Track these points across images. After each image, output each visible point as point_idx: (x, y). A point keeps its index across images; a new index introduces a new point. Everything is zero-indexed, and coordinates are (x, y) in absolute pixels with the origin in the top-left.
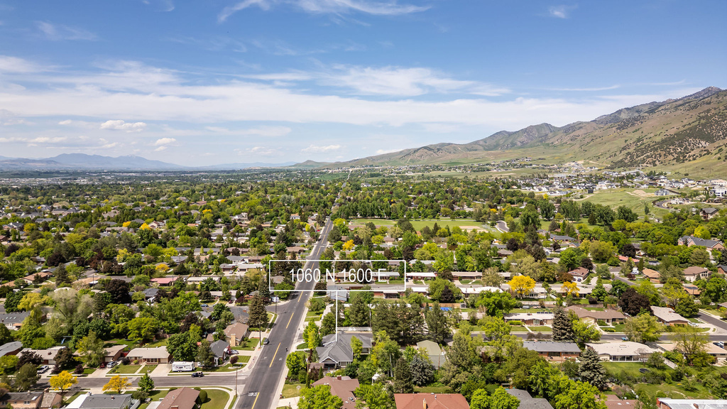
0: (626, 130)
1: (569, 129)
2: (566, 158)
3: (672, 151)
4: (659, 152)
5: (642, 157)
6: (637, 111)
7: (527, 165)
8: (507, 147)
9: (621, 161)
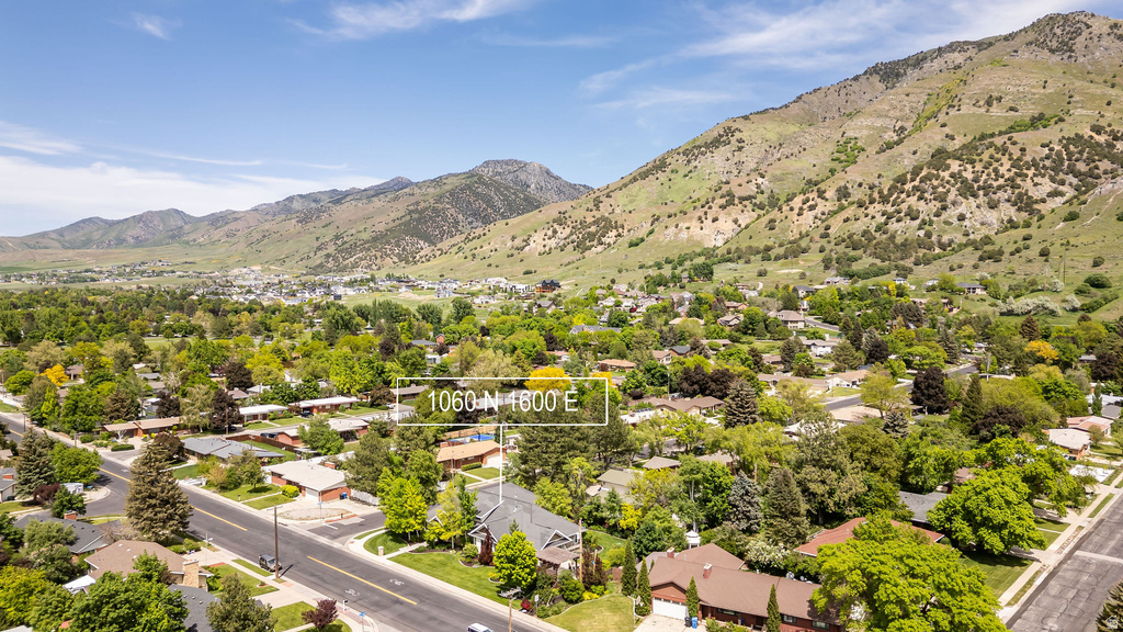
0: (312, 224)
1: (217, 220)
2: (230, 262)
3: (389, 252)
4: (374, 252)
5: (352, 259)
6: (315, 201)
7: (167, 272)
8: (109, 245)
9: (321, 265)
